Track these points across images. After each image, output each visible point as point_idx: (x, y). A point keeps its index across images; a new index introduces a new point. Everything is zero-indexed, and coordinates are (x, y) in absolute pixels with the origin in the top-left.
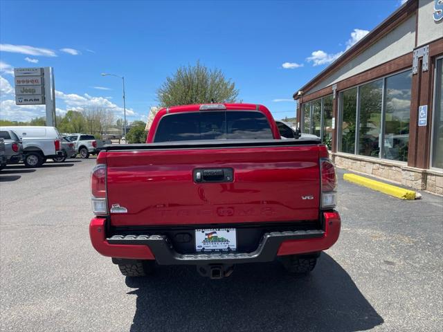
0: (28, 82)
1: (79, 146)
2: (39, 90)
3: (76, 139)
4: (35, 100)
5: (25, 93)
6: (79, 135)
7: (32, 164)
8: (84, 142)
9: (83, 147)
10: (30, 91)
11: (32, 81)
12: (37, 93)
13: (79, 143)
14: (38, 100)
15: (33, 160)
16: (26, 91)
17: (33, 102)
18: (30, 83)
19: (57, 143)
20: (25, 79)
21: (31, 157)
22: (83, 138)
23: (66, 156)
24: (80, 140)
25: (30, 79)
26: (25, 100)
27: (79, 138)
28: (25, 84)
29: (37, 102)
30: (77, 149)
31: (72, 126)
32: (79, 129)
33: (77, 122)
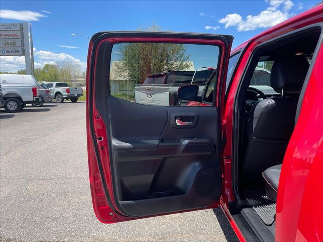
0: (9, 35)
1: (55, 92)
2: (19, 43)
3: (52, 86)
4: (15, 52)
5: (7, 46)
6: (55, 83)
7: (12, 109)
8: (59, 89)
9: (58, 93)
10: (11, 43)
11: (13, 35)
12: (17, 45)
13: (55, 89)
14: (18, 52)
15: (12, 105)
16: (8, 44)
17: (14, 54)
18: (11, 37)
19: (34, 90)
20: (7, 33)
21: (11, 103)
22: (58, 85)
23: (43, 101)
24: (56, 87)
25: (11, 33)
26: (7, 52)
27: (54, 85)
28: (7, 37)
29: (17, 53)
30: (53, 94)
31: (48, 75)
32: (54, 78)
33: (52, 73)
